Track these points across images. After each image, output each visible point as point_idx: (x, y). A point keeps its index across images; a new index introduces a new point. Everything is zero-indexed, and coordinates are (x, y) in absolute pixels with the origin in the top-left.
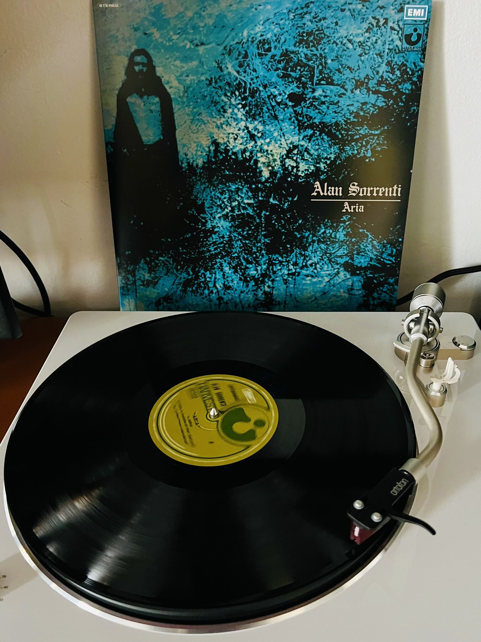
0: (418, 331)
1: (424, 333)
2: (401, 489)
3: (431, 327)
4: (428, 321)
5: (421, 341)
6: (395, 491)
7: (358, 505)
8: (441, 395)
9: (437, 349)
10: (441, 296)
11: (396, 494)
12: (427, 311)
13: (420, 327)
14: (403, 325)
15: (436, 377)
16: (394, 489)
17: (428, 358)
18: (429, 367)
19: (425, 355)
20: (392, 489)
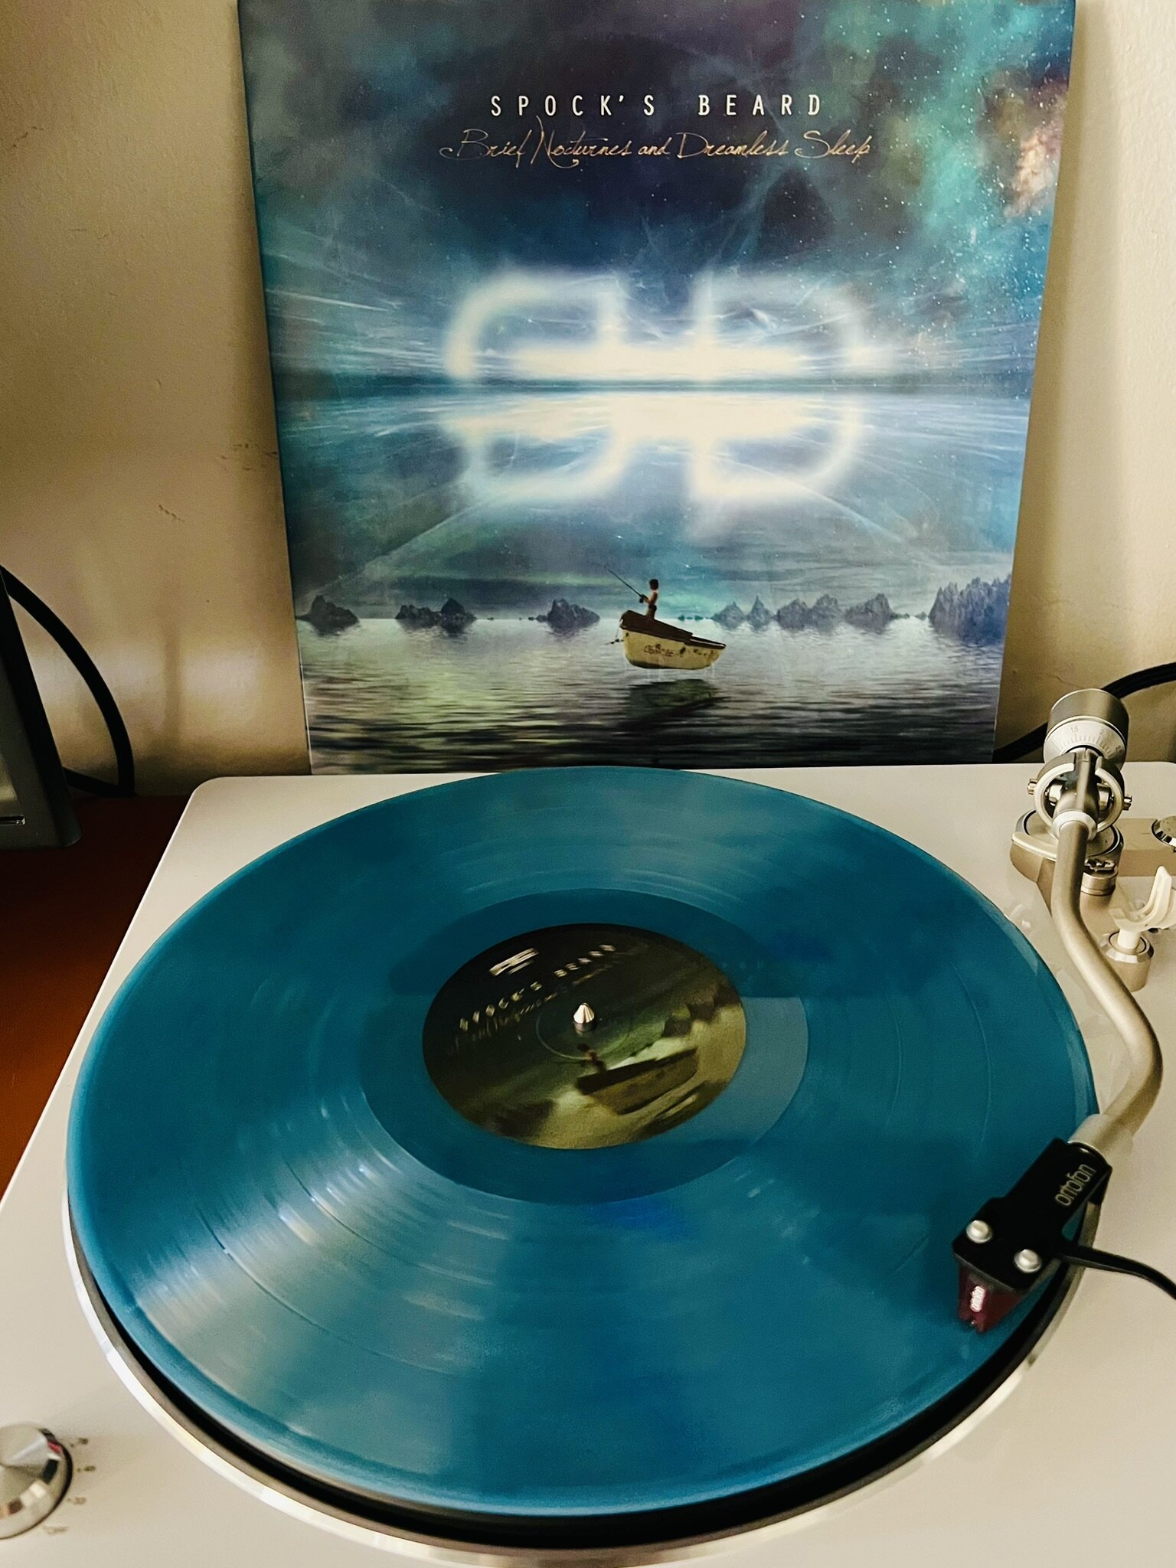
0: (1072, 807)
1: (1087, 810)
2: (1080, 1190)
3: (1104, 797)
4: (1094, 782)
5: (1083, 830)
6: (1064, 1194)
7: (978, 1232)
8: (1140, 959)
9: (1117, 851)
10: (1118, 719)
11: (1068, 1204)
12: (1088, 759)
13: (1076, 796)
14: (1031, 792)
15: (1128, 917)
16: (1062, 1191)
17: (1101, 872)
18: (1102, 893)
19: (1093, 863)
20: (1060, 1193)
